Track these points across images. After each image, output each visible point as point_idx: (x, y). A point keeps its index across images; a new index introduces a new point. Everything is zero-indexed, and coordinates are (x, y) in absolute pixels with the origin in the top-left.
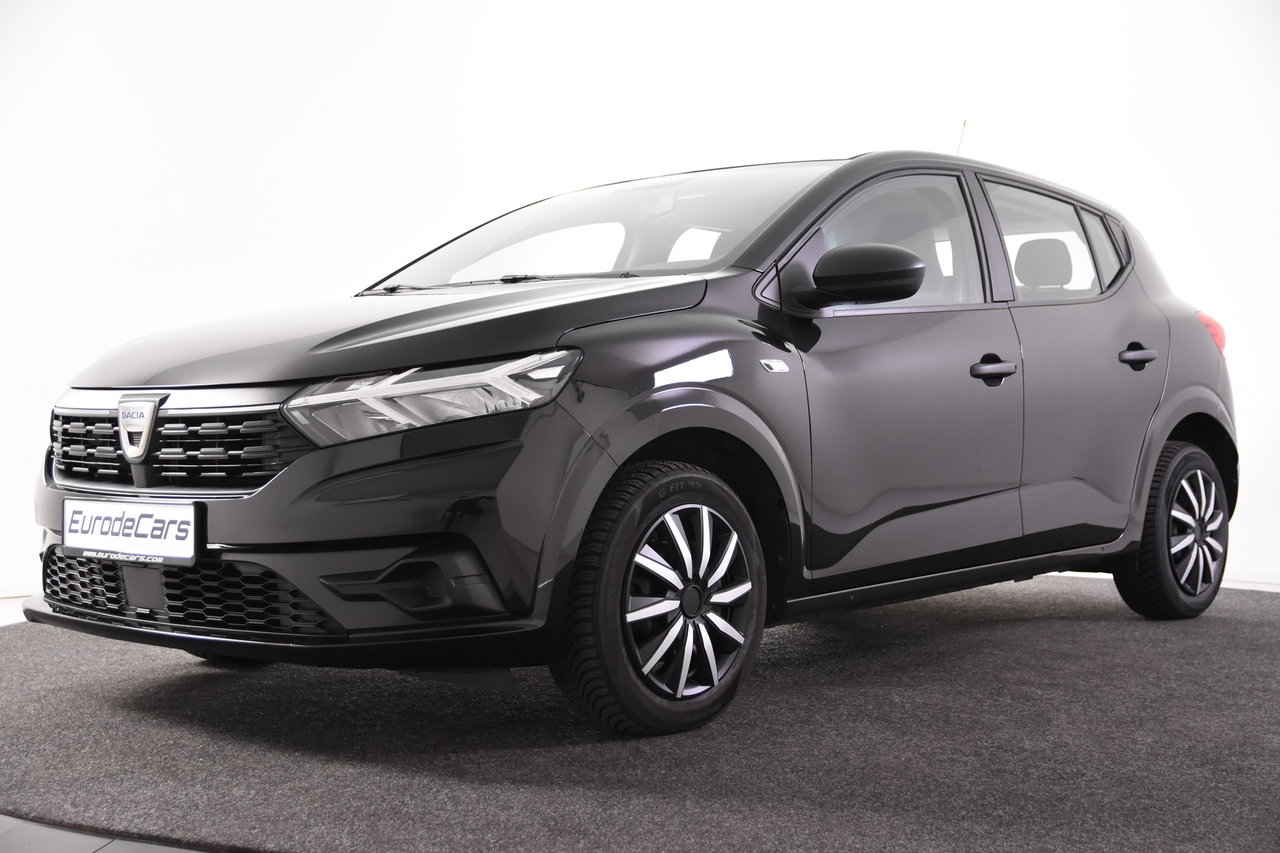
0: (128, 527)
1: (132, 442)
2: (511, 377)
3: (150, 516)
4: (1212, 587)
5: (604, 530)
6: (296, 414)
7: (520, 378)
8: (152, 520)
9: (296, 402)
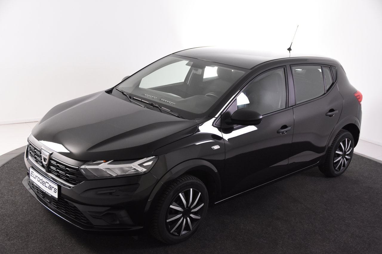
0: (43, 183)
1: (45, 161)
2: (138, 165)
3: (48, 183)
4: (345, 168)
5: (168, 192)
6: (82, 170)
7: (141, 165)
8: (49, 184)
9: (83, 167)
